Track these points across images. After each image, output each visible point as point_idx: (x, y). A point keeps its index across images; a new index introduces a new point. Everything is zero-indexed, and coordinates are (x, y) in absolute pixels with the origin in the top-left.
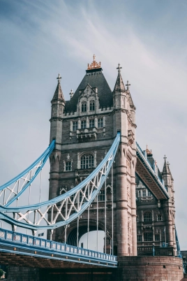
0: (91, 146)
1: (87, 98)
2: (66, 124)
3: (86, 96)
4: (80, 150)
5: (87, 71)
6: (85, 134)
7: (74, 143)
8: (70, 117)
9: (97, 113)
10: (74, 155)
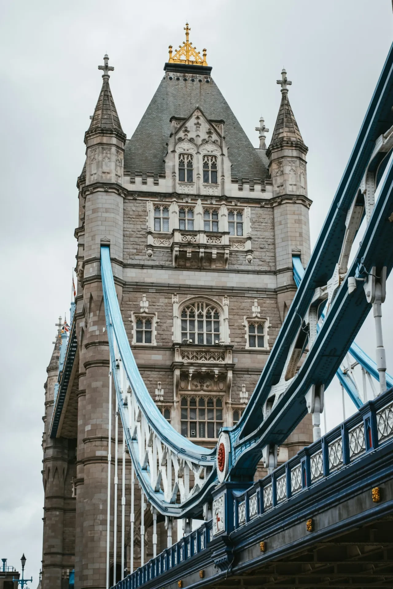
0: (213, 284)
1: (198, 147)
2: (132, 206)
3: (191, 140)
4: (180, 289)
5: (169, 67)
6: (199, 246)
7: (162, 267)
8: (144, 188)
9: (227, 194)
10: (162, 301)
